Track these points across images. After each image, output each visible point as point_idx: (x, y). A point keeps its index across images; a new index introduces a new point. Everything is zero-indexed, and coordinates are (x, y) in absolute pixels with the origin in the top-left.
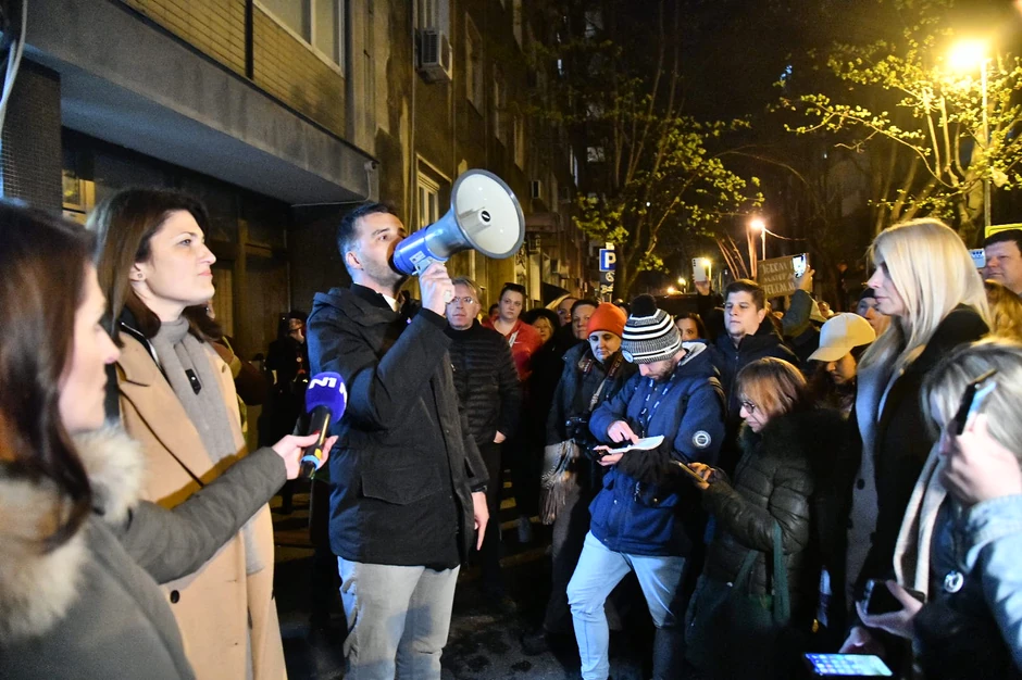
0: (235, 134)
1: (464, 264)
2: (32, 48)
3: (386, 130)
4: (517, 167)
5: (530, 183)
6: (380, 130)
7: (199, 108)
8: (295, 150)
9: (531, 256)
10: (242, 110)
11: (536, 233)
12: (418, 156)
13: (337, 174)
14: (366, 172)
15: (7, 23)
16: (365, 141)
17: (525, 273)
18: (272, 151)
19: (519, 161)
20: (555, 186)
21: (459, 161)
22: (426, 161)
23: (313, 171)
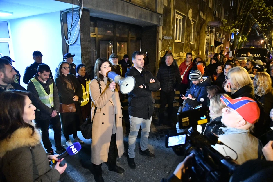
0: (126, 15)
1: (189, 38)
2: (85, 7)
3: (166, 5)
4: (209, 8)
5: (214, 12)
6: (165, 6)
7: (118, 11)
8: (141, 16)
9: (212, 33)
10: (128, 9)
11: (213, 27)
12: (176, 10)
13: (151, 20)
14: (159, 18)
15: (80, 4)
16: (160, 10)
17: (209, 38)
18: (134, 18)
19: (210, 6)
20: (223, 11)
21: (189, 9)
22: (178, 11)
23: (145, 20)
